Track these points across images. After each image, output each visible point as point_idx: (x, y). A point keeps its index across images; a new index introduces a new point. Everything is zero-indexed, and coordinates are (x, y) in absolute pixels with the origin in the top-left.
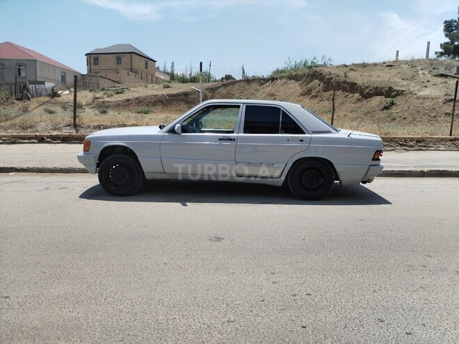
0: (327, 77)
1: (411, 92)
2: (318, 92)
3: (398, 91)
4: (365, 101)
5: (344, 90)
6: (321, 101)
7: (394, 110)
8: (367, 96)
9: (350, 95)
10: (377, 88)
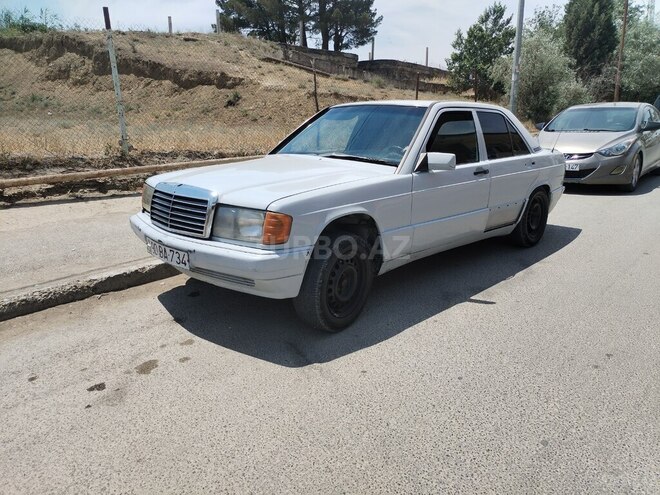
0: (98, 49)
1: (251, 81)
2: (86, 74)
3: (235, 79)
4: (185, 93)
5: (139, 73)
6: (98, 90)
7: (243, 106)
8: (188, 85)
9: (155, 83)
10: (200, 73)
